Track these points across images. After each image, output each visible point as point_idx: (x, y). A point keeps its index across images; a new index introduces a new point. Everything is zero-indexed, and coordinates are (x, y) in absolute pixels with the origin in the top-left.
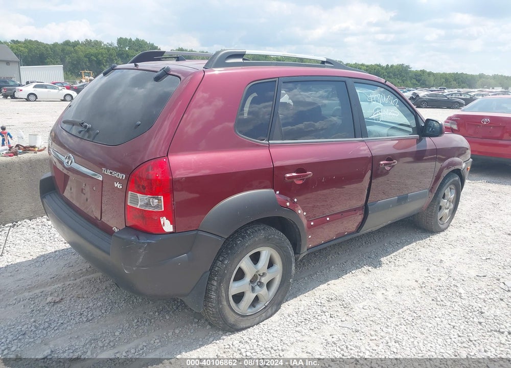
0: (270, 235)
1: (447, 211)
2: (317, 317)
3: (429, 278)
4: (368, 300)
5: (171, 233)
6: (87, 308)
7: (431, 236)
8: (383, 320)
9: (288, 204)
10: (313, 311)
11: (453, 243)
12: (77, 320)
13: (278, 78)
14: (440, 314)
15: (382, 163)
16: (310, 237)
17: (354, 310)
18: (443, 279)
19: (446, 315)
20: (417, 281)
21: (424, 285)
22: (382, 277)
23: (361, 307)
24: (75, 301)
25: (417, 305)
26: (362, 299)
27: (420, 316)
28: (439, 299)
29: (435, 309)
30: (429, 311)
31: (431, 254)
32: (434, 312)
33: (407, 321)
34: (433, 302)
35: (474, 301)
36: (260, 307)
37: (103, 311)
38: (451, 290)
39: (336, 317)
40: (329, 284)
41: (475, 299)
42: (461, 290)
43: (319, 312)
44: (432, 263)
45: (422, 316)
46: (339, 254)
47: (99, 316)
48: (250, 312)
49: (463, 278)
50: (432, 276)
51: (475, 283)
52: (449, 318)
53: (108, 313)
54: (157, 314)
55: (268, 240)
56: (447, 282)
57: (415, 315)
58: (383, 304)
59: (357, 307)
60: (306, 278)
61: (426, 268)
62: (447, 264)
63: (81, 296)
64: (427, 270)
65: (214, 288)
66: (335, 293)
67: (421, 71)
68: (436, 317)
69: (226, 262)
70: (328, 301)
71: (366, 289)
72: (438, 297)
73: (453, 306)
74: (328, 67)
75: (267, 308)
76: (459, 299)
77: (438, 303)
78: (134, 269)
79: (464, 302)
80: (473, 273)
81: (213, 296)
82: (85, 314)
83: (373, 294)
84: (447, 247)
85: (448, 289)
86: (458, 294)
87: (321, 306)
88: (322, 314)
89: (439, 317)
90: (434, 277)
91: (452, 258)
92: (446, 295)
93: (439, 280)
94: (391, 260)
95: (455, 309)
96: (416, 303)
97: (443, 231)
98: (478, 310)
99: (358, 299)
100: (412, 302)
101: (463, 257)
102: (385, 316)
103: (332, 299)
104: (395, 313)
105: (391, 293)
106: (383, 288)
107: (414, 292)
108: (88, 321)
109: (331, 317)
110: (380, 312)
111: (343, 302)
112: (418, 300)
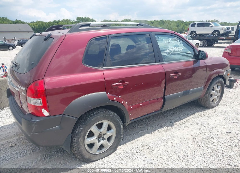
0: (106, 115)
1: (216, 97)
2: (133, 155)
3: (199, 134)
4: (163, 146)
5: (48, 116)
6: (25, 150)
7: (207, 110)
8: (168, 157)
9: (115, 99)
10: (132, 152)
11: (219, 114)
12: (18, 156)
13: (109, 35)
14: (199, 154)
15: (171, 75)
16: (131, 114)
17: (153, 151)
18: (207, 134)
19: (202, 155)
20: (192, 135)
21: (195, 138)
22: (174, 133)
23: (158, 150)
24: (21, 146)
25: (188, 149)
26: (160, 145)
27: (188, 155)
28: (201, 146)
29: (197, 151)
30: (194, 152)
31: (205, 120)
32: (196, 153)
33: (180, 158)
34: (198, 147)
35: (220, 147)
36: (104, 150)
37: (31, 151)
38: (209, 141)
39: (143, 155)
40: (145, 137)
41: (221, 146)
42: (215, 141)
43: (135, 152)
44: (203, 125)
45: (189, 155)
46: (155, 121)
47: (29, 153)
48: (98, 152)
49: (218, 134)
50: (201, 133)
51: (224, 136)
52: (203, 156)
53: (33, 152)
54: (55, 153)
55: (106, 117)
56: (209, 136)
57: (185, 154)
58: (170, 148)
59: (156, 150)
60: (134, 134)
61: (199, 128)
62: (212, 125)
63: (24, 144)
64: (199, 129)
65: (75, 141)
66: (147, 142)
67: (224, 22)
68: (196, 156)
69: (81, 129)
70: (142, 146)
71: (164, 140)
72: (201, 144)
73: (208, 150)
74: (140, 27)
75: (108, 150)
76: (212, 145)
77: (200, 148)
78: (32, 134)
79: (214, 147)
80: (224, 131)
81: (75, 145)
82: (23, 152)
83: (166, 142)
84: (214, 116)
85: (208, 140)
86: (212, 143)
87: (137, 149)
88: (136, 153)
89: (198, 156)
90: (202, 133)
91: (215, 122)
92: (205, 143)
93: (205, 134)
94: (182, 124)
95: (209, 151)
96: (188, 147)
97: (214, 107)
98: (221, 152)
99: (158, 145)
100: (186, 147)
101: (221, 122)
102: (169, 155)
103: (144, 145)
104: (175, 154)
105: (176, 143)
106: (173, 139)
107: (189, 141)
108: (23, 156)
109: (140, 155)
110: (167, 153)
111: (149, 147)
112: (190, 146)
